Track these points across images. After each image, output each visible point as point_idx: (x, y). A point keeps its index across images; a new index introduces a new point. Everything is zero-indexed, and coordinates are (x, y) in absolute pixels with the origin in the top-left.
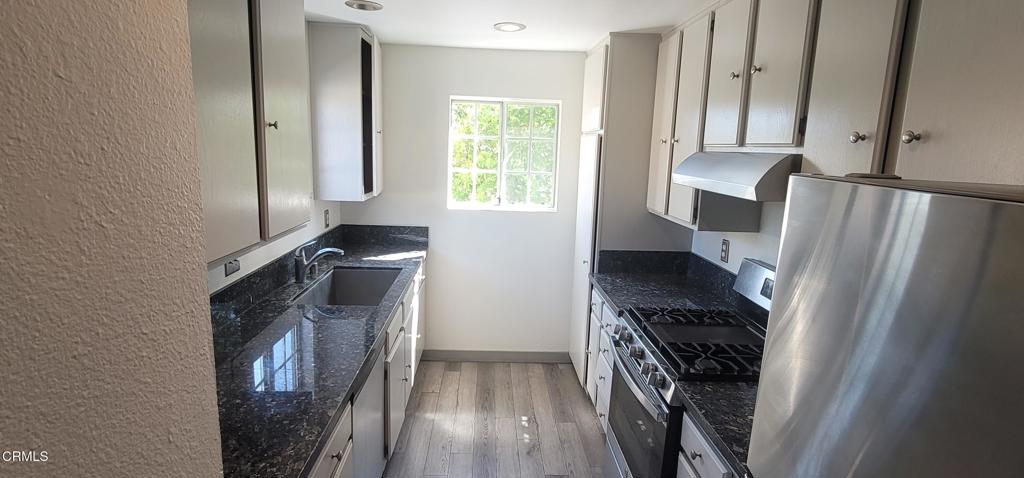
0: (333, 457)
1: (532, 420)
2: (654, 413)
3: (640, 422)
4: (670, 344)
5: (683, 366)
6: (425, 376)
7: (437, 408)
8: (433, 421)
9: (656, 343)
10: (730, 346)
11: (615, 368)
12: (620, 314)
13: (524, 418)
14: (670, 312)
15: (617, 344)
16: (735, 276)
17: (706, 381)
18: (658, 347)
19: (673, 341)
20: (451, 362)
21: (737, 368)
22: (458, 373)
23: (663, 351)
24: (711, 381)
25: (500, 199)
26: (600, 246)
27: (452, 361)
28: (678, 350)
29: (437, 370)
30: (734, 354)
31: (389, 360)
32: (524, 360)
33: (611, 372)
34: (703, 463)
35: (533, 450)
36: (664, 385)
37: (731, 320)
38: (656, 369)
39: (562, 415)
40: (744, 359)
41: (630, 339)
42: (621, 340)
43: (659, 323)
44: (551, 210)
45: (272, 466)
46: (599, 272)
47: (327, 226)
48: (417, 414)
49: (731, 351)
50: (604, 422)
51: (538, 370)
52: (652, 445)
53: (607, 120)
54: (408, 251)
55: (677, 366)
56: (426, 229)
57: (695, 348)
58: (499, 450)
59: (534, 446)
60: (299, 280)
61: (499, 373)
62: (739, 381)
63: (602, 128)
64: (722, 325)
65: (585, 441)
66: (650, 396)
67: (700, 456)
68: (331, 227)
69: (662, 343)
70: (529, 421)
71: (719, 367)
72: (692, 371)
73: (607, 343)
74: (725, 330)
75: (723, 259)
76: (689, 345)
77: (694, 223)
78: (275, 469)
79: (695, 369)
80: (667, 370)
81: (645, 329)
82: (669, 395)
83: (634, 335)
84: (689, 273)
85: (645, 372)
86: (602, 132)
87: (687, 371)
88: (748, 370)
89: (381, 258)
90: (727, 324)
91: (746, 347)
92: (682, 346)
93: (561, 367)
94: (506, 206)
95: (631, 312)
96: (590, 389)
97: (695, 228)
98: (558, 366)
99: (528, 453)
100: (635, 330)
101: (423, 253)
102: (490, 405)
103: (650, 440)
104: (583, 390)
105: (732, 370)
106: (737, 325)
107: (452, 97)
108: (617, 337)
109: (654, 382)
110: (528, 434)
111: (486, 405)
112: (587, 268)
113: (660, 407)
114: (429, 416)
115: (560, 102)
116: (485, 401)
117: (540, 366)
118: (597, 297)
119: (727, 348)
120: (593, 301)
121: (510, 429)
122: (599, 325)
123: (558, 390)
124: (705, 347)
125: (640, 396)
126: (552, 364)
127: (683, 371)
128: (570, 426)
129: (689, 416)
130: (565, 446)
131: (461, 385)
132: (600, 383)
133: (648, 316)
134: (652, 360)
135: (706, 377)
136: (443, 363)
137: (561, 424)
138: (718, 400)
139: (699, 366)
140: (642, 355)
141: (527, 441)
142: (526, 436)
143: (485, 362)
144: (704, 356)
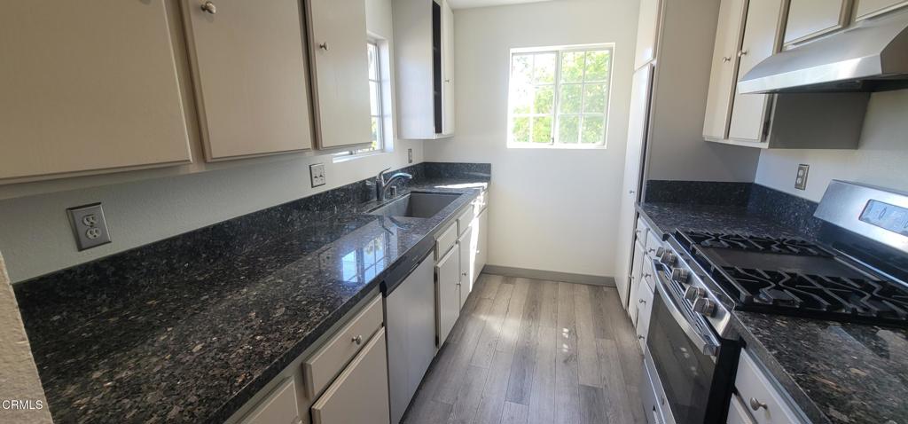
0: (353, 340)
1: (573, 333)
2: (700, 344)
3: (684, 349)
4: (725, 268)
5: (744, 293)
6: (485, 285)
7: (491, 312)
8: (485, 321)
9: (707, 266)
10: (814, 277)
11: (657, 293)
12: (665, 238)
13: (566, 330)
14: (725, 237)
15: (659, 267)
16: (817, 204)
17: (779, 314)
18: (708, 271)
19: (728, 265)
20: (508, 277)
21: (826, 303)
22: (512, 286)
23: (716, 275)
24: (785, 315)
25: (553, 139)
26: (648, 176)
27: (509, 275)
28: (736, 275)
29: (495, 282)
30: (819, 286)
31: (439, 265)
32: (572, 281)
33: (653, 296)
34: (768, 416)
35: (569, 359)
36: (714, 312)
37: (810, 250)
38: (706, 295)
39: (603, 331)
40: (836, 293)
41: (675, 262)
42: (664, 264)
43: (711, 246)
44: (601, 148)
45: (268, 340)
46: (646, 201)
47: (410, 161)
48: (473, 315)
49: (813, 282)
50: (643, 344)
51: (584, 290)
52: (696, 373)
53: (661, 49)
54: (472, 182)
55: (735, 294)
56: (489, 165)
57: (759, 274)
58: (538, 355)
59: (571, 356)
60: (379, 199)
61: (547, 290)
62: (829, 320)
63: (654, 57)
64: (799, 254)
65: (623, 359)
66: (696, 324)
67: (765, 407)
68: (413, 163)
69: (714, 266)
70: (569, 333)
71: (798, 300)
72: (756, 301)
73: (649, 267)
74: (801, 259)
75: (798, 186)
76: (753, 271)
77: (764, 139)
78: (268, 344)
79: (760, 299)
80: (720, 297)
81: (693, 252)
82: (721, 326)
83: (680, 258)
84: (751, 205)
85: (691, 296)
86: (655, 63)
87: (749, 300)
88: (842, 306)
89: (450, 187)
90: (803, 253)
91: (837, 280)
92: (742, 272)
93: (605, 289)
94: (558, 145)
95: (678, 236)
96: (632, 312)
97: (765, 145)
98: (603, 289)
99: (565, 362)
100: (681, 254)
101: (485, 184)
102: (536, 315)
103: (693, 368)
104: (625, 312)
105: (818, 304)
106: (819, 255)
107: (513, 50)
108: (660, 259)
109: (701, 308)
110: (567, 344)
111: (533, 314)
112: (633, 198)
113: (707, 338)
114: (483, 317)
115: (613, 44)
116: (532, 311)
117: (586, 287)
118: (643, 224)
119: (809, 279)
120: (638, 229)
121: (551, 338)
122: (643, 251)
123: (601, 310)
124: (776, 276)
125: (684, 324)
126: (597, 286)
127: (743, 299)
128: (608, 343)
129: (750, 355)
130: (603, 360)
131: (515, 295)
132: (641, 306)
133: (699, 239)
134: (700, 284)
135: (776, 310)
136: (501, 277)
137: (601, 340)
138: (797, 340)
139: (766, 295)
140: (688, 279)
141: (565, 351)
142: (565, 346)
143: (537, 280)
144: (773, 285)
